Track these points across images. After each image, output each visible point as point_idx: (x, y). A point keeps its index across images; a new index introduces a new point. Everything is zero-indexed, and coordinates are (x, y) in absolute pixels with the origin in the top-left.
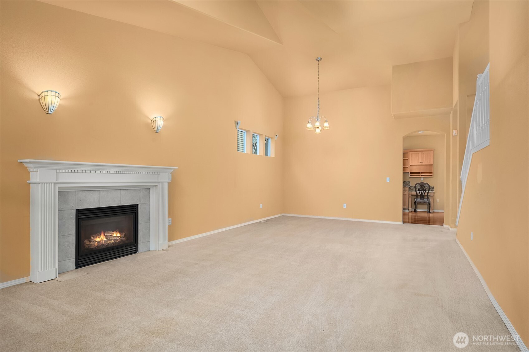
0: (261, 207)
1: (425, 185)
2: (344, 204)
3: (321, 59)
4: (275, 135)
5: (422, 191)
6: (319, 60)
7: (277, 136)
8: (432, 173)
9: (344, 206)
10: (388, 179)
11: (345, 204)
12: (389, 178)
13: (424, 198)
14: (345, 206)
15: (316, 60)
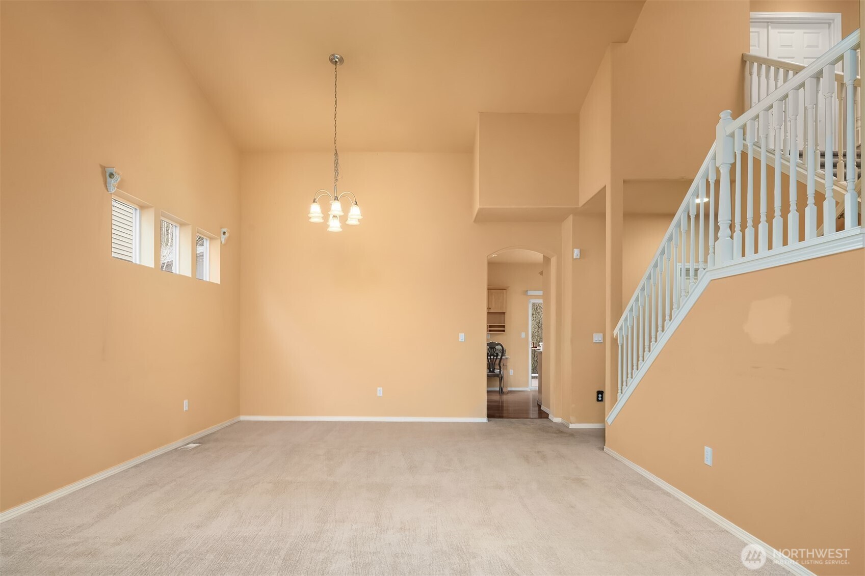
0: (186, 408)
1: (497, 347)
2: (379, 388)
3: (341, 60)
4: (222, 233)
5: (492, 357)
6: (336, 62)
7: (227, 235)
8: (504, 326)
9: (378, 392)
10: (462, 337)
11: (381, 388)
12: (464, 334)
13: (495, 369)
14: (380, 391)
15: (331, 60)
